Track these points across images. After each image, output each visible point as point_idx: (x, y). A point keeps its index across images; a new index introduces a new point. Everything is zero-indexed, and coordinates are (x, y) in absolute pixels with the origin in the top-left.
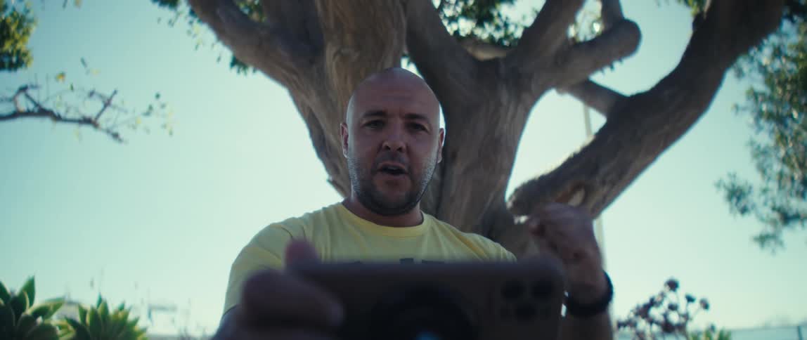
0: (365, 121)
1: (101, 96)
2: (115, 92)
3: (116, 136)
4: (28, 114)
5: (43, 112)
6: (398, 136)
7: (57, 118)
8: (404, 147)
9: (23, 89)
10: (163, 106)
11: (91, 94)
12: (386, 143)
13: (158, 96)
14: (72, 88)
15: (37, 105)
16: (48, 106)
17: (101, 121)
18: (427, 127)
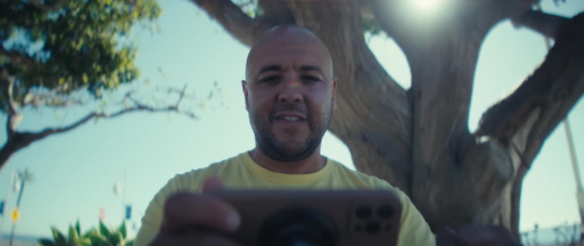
0: (261, 77)
1: (177, 91)
2: (185, 87)
3: (192, 116)
4: (131, 110)
5: (141, 108)
6: (294, 88)
7: (151, 110)
8: (301, 97)
9: (128, 95)
10: (219, 90)
11: (170, 91)
12: (282, 96)
13: (216, 84)
14: (158, 89)
15: (136, 102)
16: (144, 102)
17: (180, 107)
18: (320, 77)
